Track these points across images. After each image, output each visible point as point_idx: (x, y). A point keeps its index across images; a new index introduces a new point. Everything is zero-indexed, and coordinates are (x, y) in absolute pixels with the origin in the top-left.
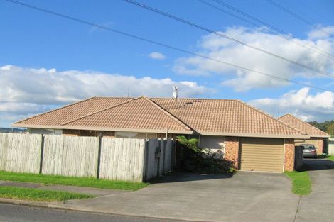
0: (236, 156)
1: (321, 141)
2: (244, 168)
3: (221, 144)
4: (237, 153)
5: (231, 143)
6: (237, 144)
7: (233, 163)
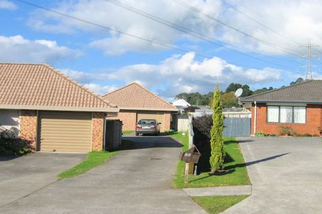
0: (34, 135)
1: (169, 115)
2: (45, 148)
3: (15, 119)
4: (35, 130)
5: (28, 117)
6: (34, 119)
7: (30, 142)
